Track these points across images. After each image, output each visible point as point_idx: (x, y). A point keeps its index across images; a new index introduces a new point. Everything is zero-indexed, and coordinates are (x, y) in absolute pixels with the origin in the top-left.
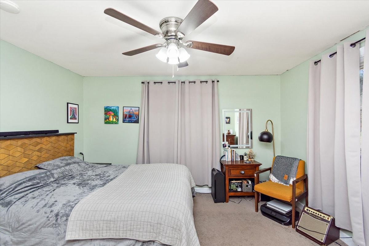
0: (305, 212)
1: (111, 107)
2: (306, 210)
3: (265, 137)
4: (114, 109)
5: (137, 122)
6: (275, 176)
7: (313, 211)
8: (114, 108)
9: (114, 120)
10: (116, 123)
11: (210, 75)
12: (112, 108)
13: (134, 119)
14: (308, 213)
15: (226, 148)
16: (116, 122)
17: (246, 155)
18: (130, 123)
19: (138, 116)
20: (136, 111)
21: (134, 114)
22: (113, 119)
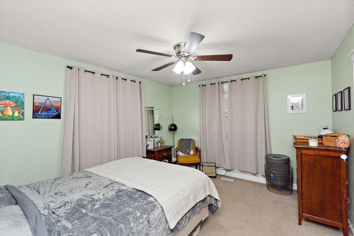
0: (204, 166)
1: (9, 93)
2: (203, 165)
3: (173, 127)
4: (15, 97)
5: (58, 117)
6: (182, 152)
7: (208, 164)
8: (17, 95)
9: (16, 114)
10: (20, 119)
11: (138, 76)
12: (11, 94)
13: (52, 113)
14: (206, 166)
15: (148, 138)
16: (21, 116)
17: (159, 142)
18: (46, 118)
19: (58, 109)
20: (56, 102)
21: (52, 106)
22: (13, 113)
